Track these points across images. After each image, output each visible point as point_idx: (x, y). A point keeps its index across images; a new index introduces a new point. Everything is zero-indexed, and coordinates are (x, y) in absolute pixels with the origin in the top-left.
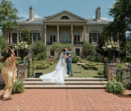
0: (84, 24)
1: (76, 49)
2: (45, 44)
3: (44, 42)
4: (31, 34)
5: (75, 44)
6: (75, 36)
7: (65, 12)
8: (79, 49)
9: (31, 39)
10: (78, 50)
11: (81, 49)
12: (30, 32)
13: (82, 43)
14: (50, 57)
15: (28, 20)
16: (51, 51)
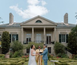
0: (55, 27)
5: (48, 43)
6: (47, 37)
7: (39, 17)
8: (51, 48)
9: (10, 39)
10: (49, 49)
13: (53, 43)
15: (8, 24)
16: (27, 50)
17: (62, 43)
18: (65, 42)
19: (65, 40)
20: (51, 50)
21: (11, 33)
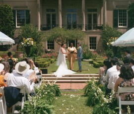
1: (91, 38)
2: (39, 29)
3: (37, 26)
4: (14, 11)
6: (89, 16)
8: (95, 38)
10: (93, 40)
11: (98, 37)
12: (12, 8)
13: (101, 28)
14: (46, 52)
16: (48, 42)
17: (119, 27)
18: (126, 25)
19: (126, 22)
20: (95, 42)
21: (14, 7)
